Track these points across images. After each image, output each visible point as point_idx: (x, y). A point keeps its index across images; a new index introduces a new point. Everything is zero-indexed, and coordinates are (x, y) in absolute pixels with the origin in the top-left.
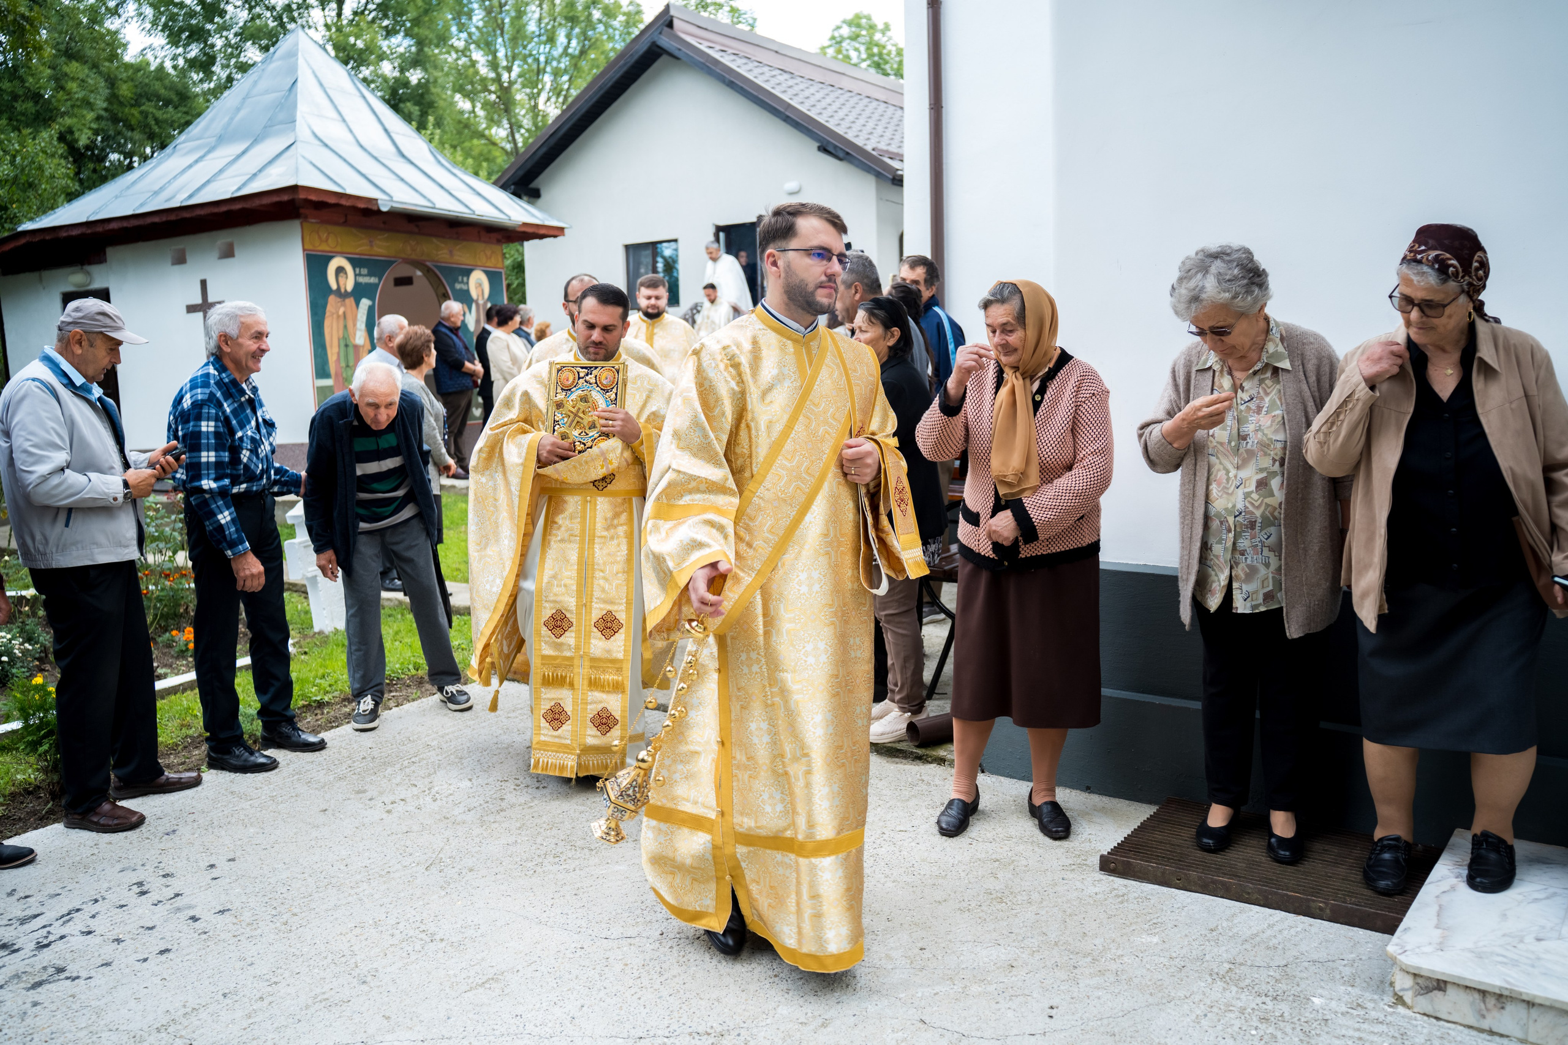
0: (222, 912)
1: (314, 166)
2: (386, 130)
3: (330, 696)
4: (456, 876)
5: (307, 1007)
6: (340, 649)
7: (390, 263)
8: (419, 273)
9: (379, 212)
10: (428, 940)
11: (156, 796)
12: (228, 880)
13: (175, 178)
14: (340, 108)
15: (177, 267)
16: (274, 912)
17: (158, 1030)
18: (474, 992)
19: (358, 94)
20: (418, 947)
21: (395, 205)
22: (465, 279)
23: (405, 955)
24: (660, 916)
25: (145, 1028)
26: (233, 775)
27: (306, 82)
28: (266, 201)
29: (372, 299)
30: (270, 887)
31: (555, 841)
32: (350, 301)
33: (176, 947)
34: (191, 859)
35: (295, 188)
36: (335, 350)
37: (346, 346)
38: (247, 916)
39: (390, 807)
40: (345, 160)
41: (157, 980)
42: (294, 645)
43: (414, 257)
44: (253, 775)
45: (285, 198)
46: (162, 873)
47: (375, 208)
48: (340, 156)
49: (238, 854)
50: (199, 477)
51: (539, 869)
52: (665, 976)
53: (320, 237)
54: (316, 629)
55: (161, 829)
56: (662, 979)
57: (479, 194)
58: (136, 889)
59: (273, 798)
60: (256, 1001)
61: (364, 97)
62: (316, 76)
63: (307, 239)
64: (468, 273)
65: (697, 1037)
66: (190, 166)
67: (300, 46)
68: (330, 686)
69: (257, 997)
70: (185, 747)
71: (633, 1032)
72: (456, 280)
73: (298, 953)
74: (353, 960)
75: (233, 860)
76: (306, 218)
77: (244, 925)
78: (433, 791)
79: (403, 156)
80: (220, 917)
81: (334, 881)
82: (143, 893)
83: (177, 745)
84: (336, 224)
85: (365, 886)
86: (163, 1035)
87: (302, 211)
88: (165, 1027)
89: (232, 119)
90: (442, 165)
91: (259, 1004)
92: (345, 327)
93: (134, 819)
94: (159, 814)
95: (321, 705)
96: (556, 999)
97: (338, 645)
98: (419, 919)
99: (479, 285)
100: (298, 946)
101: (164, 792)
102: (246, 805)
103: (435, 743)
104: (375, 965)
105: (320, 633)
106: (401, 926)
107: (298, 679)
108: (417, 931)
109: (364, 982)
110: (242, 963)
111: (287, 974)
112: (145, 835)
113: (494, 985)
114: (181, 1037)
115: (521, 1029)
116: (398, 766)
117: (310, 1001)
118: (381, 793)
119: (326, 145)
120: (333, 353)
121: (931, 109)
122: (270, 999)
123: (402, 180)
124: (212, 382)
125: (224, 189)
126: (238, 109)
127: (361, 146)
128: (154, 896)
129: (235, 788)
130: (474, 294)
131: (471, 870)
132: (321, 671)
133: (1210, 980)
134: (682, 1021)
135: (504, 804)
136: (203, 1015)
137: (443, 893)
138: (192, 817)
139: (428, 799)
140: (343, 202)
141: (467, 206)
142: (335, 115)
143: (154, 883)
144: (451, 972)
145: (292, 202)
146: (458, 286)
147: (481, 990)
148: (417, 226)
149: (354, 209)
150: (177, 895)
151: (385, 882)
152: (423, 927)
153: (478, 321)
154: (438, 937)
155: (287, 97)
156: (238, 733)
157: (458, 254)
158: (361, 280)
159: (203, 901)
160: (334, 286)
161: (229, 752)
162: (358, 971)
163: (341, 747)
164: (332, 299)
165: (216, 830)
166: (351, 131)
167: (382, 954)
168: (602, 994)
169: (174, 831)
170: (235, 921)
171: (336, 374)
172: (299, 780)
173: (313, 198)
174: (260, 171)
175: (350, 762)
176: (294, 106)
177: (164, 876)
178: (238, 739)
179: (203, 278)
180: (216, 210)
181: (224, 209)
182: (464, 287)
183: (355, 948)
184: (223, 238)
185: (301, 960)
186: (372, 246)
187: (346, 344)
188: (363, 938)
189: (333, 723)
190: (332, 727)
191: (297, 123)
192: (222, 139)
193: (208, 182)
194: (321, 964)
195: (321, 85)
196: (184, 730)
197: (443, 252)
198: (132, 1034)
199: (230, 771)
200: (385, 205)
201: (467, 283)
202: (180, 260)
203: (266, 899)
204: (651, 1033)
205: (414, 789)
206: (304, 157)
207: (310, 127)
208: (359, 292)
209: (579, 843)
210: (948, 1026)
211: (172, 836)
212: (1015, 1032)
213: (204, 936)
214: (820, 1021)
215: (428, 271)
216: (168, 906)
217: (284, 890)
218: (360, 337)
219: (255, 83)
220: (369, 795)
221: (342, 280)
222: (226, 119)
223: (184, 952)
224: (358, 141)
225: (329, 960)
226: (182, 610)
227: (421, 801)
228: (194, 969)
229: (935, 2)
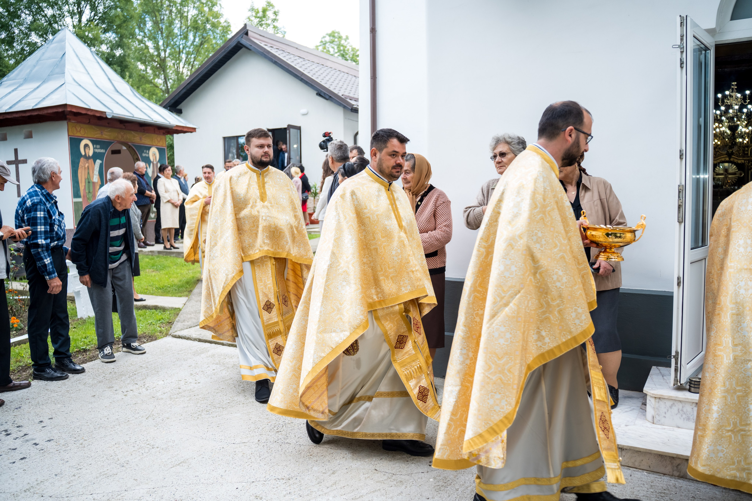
0: (49, 441)
1: (74, 95)
2: (109, 79)
3: (90, 347)
4: (161, 421)
5: (97, 478)
6: (92, 326)
7: (111, 143)
8: (124, 148)
9: (106, 118)
10: (151, 448)
11: (8, 393)
12: (50, 427)
13: (2, 98)
14: (86, 67)
15: (2, 142)
16: (75, 440)
17: (25, 491)
18: (175, 468)
19: (95, 61)
20: (147, 450)
21: (115, 115)
22: (147, 151)
23: (141, 454)
24: (257, 434)
25: (19, 490)
26: (46, 382)
27: (69, 55)
28: (50, 111)
29: (102, 160)
30: (72, 429)
31: (206, 405)
32: (91, 161)
33: (28, 456)
34: (30, 419)
35: (65, 105)
36: (83, 184)
37: (89, 182)
38: (62, 442)
39: (126, 393)
40: (89, 93)
41: (21, 471)
43: (122, 140)
44: (56, 382)
45: (60, 110)
47: (104, 116)
48: (87, 91)
49: (54, 416)
50: (37, 238)
52: (262, 458)
53: (76, 129)
54: (79, 317)
55: (13, 407)
57: (155, 111)
58: (4, 433)
59: (68, 391)
60: (72, 477)
61: (98, 63)
62: (75, 52)
63: (70, 130)
64: (149, 148)
65: (278, 480)
66: (10, 93)
67: (67, 37)
68: (89, 342)
69: (72, 475)
70: (19, 371)
71: (249, 480)
72: (143, 152)
73: (89, 456)
74: (116, 458)
75: (52, 419)
76: (70, 120)
77: (61, 446)
78: (146, 386)
79: (118, 92)
80: (49, 443)
81: (102, 425)
82: (8, 435)
83: (14, 370)
84: (84, 123)
85: (118, 427)
86: (28, 493)
87: (68, 117)
88: (29, 490)
89: (31, 71)
90: (137, 97)
91: (74, 478)
92: (88, 173)
94: (11, 400)
95: (85, 351)
96: (213, 469)
97: (91, 324)
98: (146, 439)
99: (154, 154)
100: (89, 453)
101: (12, 391)
102: (55, 395)
103: (144, 366)
104: (127, 459)
105: (81, 318)
106: (137, 443)
107: (73, 339)
108: (145, 445)
109: (123, 466)
110: (62, 462)
111: (85, 465)
113: (184, 464)
114: (37, 493)
115: (198, 481)
116: (127, 376)
117: (98, 475)
118: (121, 388)
119: (80, 85)
120: (82, 186)
121: (371, 78)
122: (79, 475)
123: (118, 103)
124: (39, 194)
125: (28, 105)
126: (35, 66)
127: (97, 86)
128: (14, 435)
129: (48, 387)
130: (152, 158)
131: (168, 418)
132: (84, 335)
134: (271, 474)
135: (180, 391)
136: (47, 484)
137: (156, 428)
138: (28, 401)
139: (144, 390)
140: (89, 113)
141: (149, 117)
142: (84, 71)
143: (13, 430)
144: (164, 460)
145: (63, 112)
146: (144, 155)
147: (178, 467)
148: (124, 126)
149: (94, 116)
150: (26, 435)
151: (127, 425)
152: (148, 443)
153: (153, 172)
154: (155, 446)
155: (60, 61)
156: (48, 362)
157: (144, 139)
158: (97, 151)
159: (40, 436)
160: (83, 153)
161: (44, 371)
162: (119, 462)
163: (98, 368)
164: (82, 159)
165: (41, 406)
166: (92, 79)
167: (130, 455)
168: (234, 466)
169: (20, 407)
171: (84, 196)
172: (79, 383)
173: (74, 110)
174: (47, 96)
175: (104, 375)
176: (64, 66)
177: (17, 427)
178: (48, 365)
179: (16, 148)
180: (24, 115)
181: (28, 114)
182: (147, 155)
183: (117, 453)
184: (26, 128)
185: (91, 459)
186: (102, 134)
187: (89, 181)
188: (120, 448)
189: (91, 359)
190: (92, 360)
191: (66, 74)
192: (26, 80)
193: (20, 101)
194: (101, 460)
195: (77, 56)
196: (18, 363)
197: (137, 138)
198: (12, 494)
199: (44, 380)
200: (109, 115)
201: (148, 153)
202: (4, 139)
203: (70, 434)
204: (258, 480)
205: (136, 385)
206: (69, 91)
207: (72, 76)
208: (96, 156)
209: (217, 406)
210: (387, 471)
211: (19, 410)
212: (415, 472)
213: (42, 451)
214: (331, 472)
215: (129, 147)
216: (22, 439)
218: (96, 178)
219: (43, 53)
220: (115, 388)
221: (87, 151)
222: (28, 71)
223: (33, 458)
224: (95, 84)
225: (105, 458)
226: (9, 309)
227: (141, 391)
228: (39, 465)
229: (373, 31)
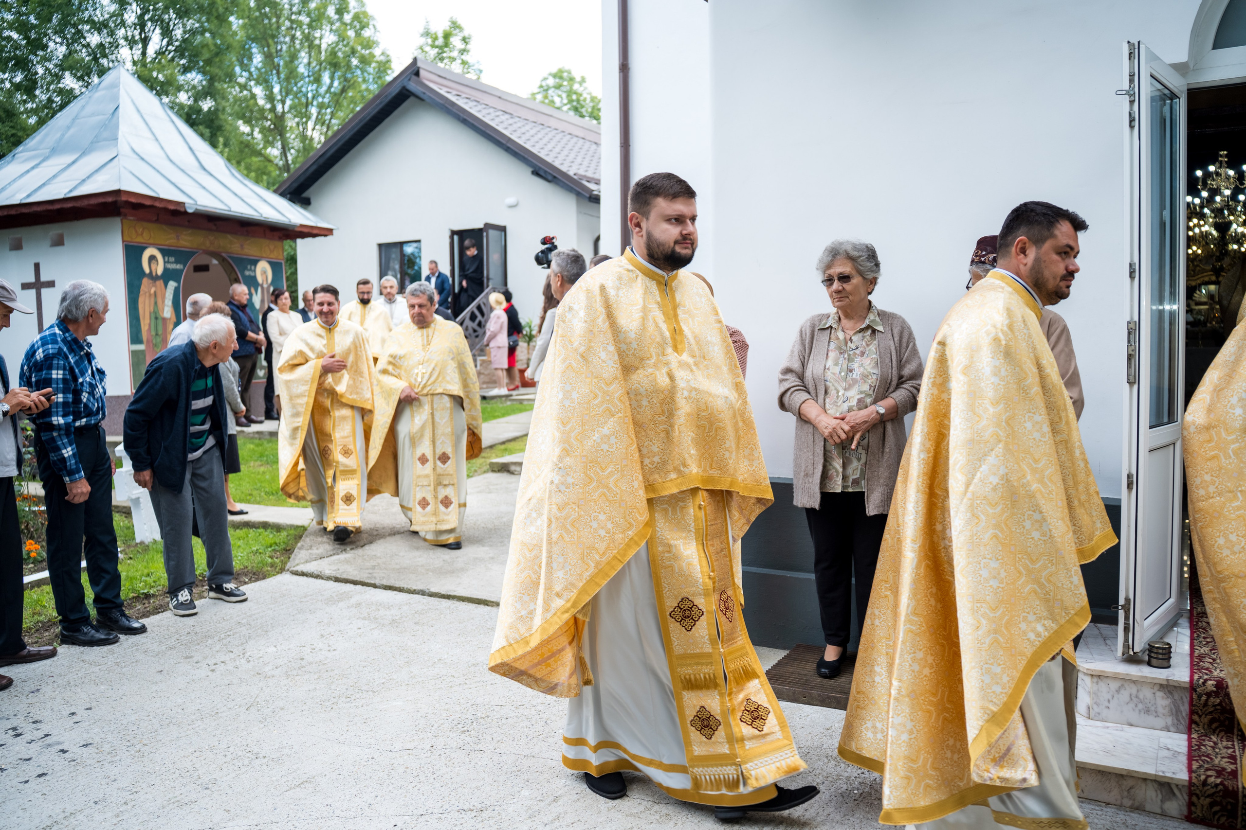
0: (86, 745)
1: (133, 174)
2: (191, 149)
3: (155, 590)
4: (271, 713)
5: (163, 807)
7: (192, 254)
8: (215, 262)
9: (186, 213)
10: (254, 757)
11: (19, 665)
12: (87, 723)
13: (14, 180)
14: (153, 130)
15: (14, 253)
16: (128, 744)
18: (293, 791)
19: (168, 119)
20: (246, 762)
21: (199, 208)
22: (253, 268)
23: (236, 768)
24: (430, 735)
26: (82, 648)
27: (126, 109)
28: (93, 201)
29: (178, 281)
30: (123, 727)
31: (346, 687)
32: (160, 283)
33: (51, 771)
34: (55, 710)
35: (118, 192)
36: (147, 321)
37: (156, 318)
38: (107, 747)
39: (213, 667)
40: (158, 171)
41: (39, 795)
42: (121, 552)
43: (212, 249)
44: (99, 648)
45: (110, 199)
46: (31, 720)
47: (182, 210)
48: (154, 168)
49: (94, 704)
50: (51, 414)
51: (335, 706)
52: (437, 774)
53: (136, 232)
54: (138, 540)
55: (27, 689)
56: (435, 776)
57: (265, 201)
58: (11, 732)
59: (117, 664)
60: (122, 805)
61: (173, 122)
62: (134, 104)
63: (126, 233)
64: (255, 262)
65: (463, 813)
66: (28, 172)
67: (121, 80)
68: (154, 582)
69: (123, 802)
70: (37, 630)
71: (415, 812)
72: (245, 268)
73: (151, 771)
74: (196, 774)
75: (90, 709)
76: (125, 216)
77: (105, 754)
78: (247, 655)
79: (204, 169)
80: (84, 749)
81: (174, 720)
82: (18, 735)
83: (30, 629)
84: (150, 221)
85: (199, 723)
87: (122, 210)
89: (63, 135)
90: (236, 177)
91: (125, 807)
92: (156, 303)
93: (4, 682)
94: (24, 678)
95: (147, 596)
96: (356, 793)
97: (157, 552)
98: (245, 744)
99: (264, 272)
100: (151, 766)
101: (26, 662)
102: (96, 669)
103: (244, 621)
104: (214, 776)
105: (142, 543)
106: (231, 749)
108: (244, 752)
109: (207, 788)
110: (107, 780)
111: (144, 786)
112: (14, 694)
113: (308, 785)
115: (331, 814)
116: (216, 639)
117: (165, 803)
118: (205, 658)
119: (143, 159)
120: (145, 324)
121: (621, 147)
122: (133, 803)
123: (204, 188)
124: (59, 339)
125: (57, 191)
126: (69, 128)
127: (171, 161)
128: (27, 737)
129: (85, 657)
130: (260, 279)
131: (282, 709)
132: (146, 571)
133: (826, 761)
134: (452, 803)
135: (303, 663)
136: (80, 817)
137: (262, 726)
138: (52, 679)
139: (243, 661)
140: (157, 204)
141: (256, 210)
142: (150, 135)
143: (26, 728)
144: (274, 779)
145: (114, 203)
146: (247, 273)
147: (298, 789)
148: (215, 225)
149: (166, 210)
150: (47, 735)
151: (215, 720)
152: (248, 749)
153: (262, 301)
154: (261, 755)
155: (110, 120)
156: (86, 615)
157: (248, 248)
158: (169, 266)
159: (70, 738)
160: (147, 271)
161: (78, 630)
162: (200, 781)
163: (169, 626)
164: (145, 281)
165: (73, 688)
166: (162, 148)
167: (218, 769)
168: (390, 788)
169: (38, 690)
170: (97, 751)
171: (148, 341)
172: (137, 650)
173: (133, 200)
174: (88, 177)
175: (177, 636)
176: (117, 127)
177: (34, 722)
178: (86, 620)
179: (37, 261)
180: (50, 207)
181: (57, 206)
182: (252, 274)
183: (197, 766)
184: (54, 230)
185: (154, 775)
186: (178, 239)
187: (156, 317)
188: (202, 758)
189: (157, 611)
190: (159, 613)
191: (119, 140)
192: (54, 151)
193: (44, 185)
194: (171, 777)
195: (138, 111)
196: (36, 617)
197: (235, 245)
199: (79, 645)
200: (190, 208)
201: (255, 271)
202: (17, 246)
203: (121, 735)
204: (430, 812)
205: (231, 654)
206: (125, 168)
207: (129, 144)
208: (168, 276)
209: (365, 688)
211: (37, 694)
213: (73, 763)
214: (552, 798)
215: (223, 261)
216: (40, 743)
217: (135, 728)
218: (168, 312)
219: (83, 107)
220: (195, 659)
221: (153, 266)
222: (59, 135)
223: (58, 775)
224: (168, 156)
225: (177, 774)
226: (23, 527)
227: (238, 663)
228: (68, 786)
229: (624, 68)
